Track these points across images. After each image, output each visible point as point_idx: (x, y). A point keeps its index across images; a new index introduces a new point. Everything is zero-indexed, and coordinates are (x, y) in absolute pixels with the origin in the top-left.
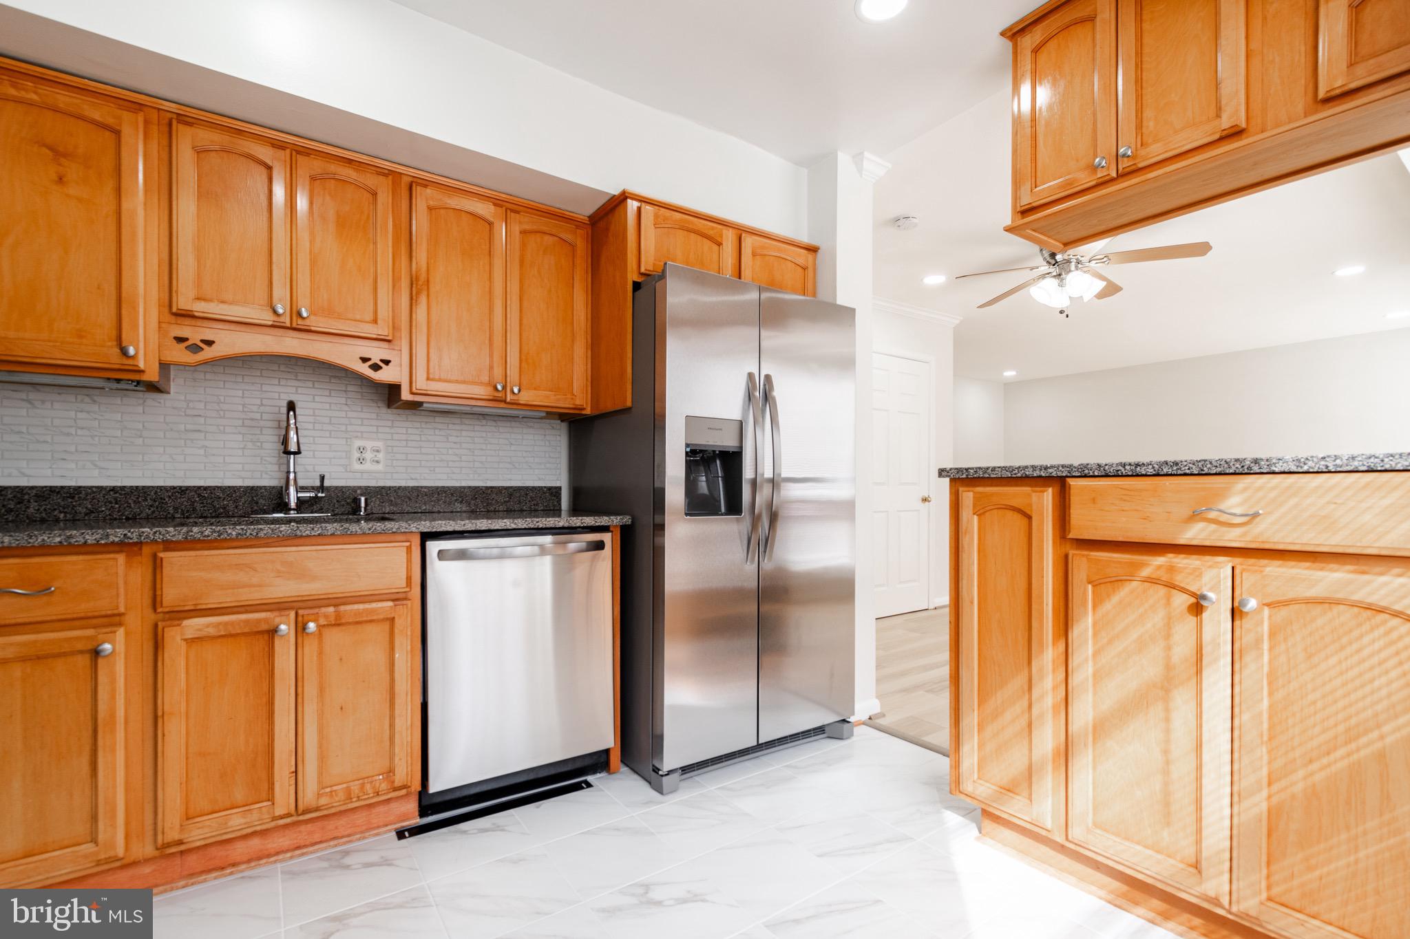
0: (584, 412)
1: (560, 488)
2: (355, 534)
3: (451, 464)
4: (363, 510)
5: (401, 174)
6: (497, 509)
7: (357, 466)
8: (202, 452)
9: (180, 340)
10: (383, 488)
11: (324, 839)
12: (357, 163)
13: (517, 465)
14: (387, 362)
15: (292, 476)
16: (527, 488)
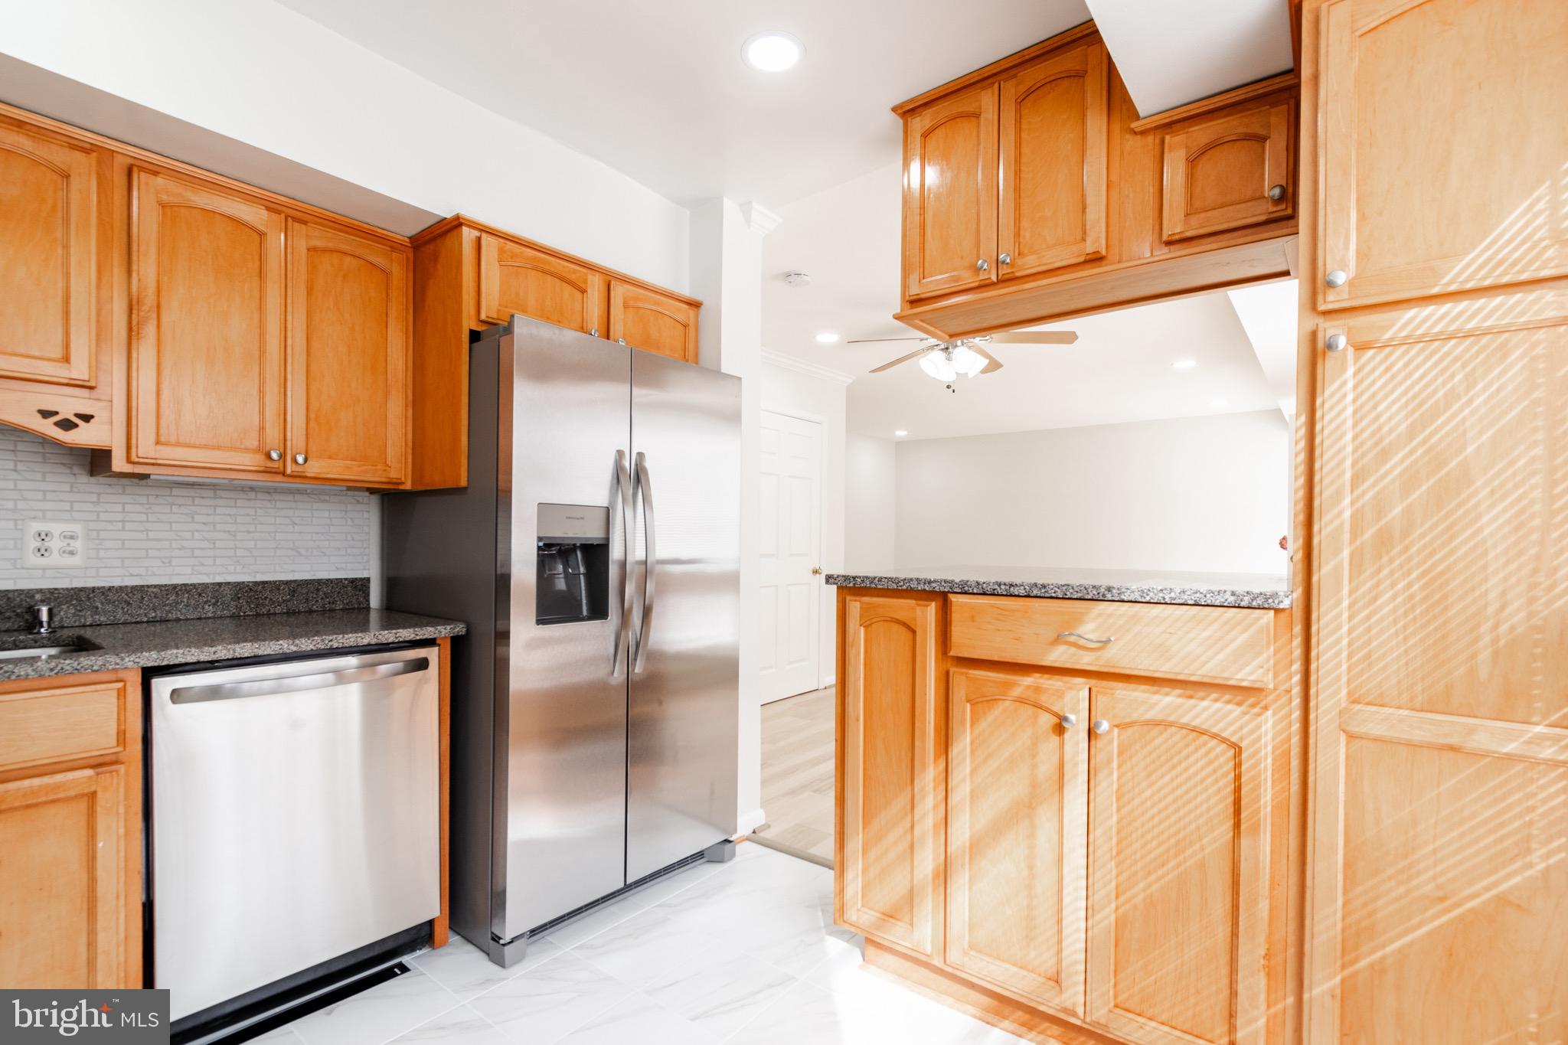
0: (402, 487)
1: (368, 580)
4: (44, 626)
5: (117, 152)
7: (35, 561)
10: (81, 589)
13: (303, 552)
14: (87, 418)
16: (319, 581)
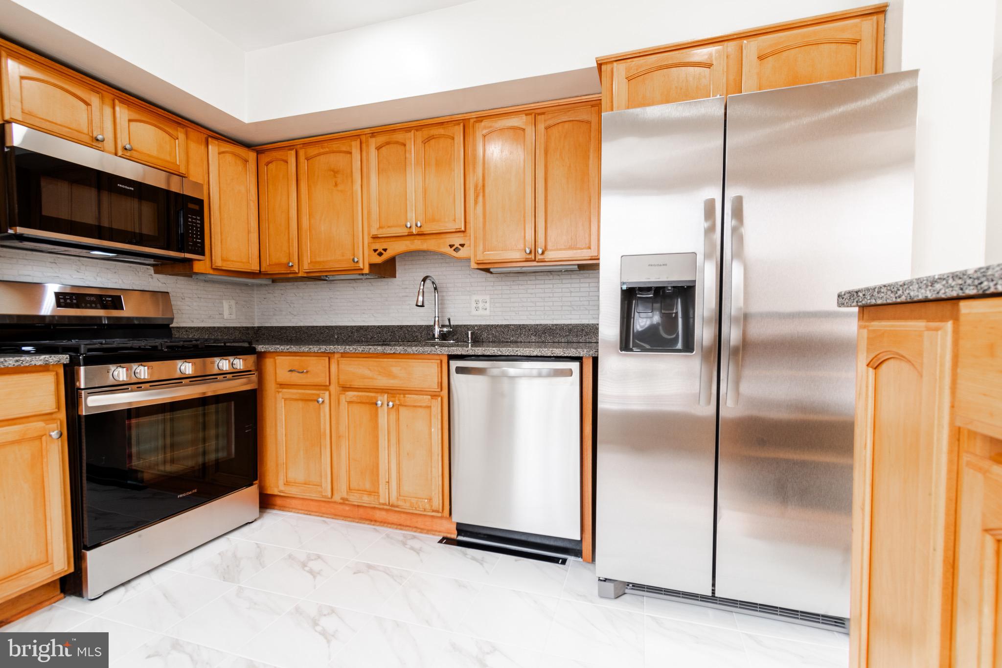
2: (409, 354)
3: (529, 309)
4: (470, 339)
5: (469, 119)
6: (560, 341)
7: (474, 312)
8: (408, 307)
9: (375, 251)
10: (488, 325)
11: (411, 525)
12: (446, 123)
14: (462, 245)
15: (437, 319)
